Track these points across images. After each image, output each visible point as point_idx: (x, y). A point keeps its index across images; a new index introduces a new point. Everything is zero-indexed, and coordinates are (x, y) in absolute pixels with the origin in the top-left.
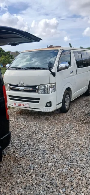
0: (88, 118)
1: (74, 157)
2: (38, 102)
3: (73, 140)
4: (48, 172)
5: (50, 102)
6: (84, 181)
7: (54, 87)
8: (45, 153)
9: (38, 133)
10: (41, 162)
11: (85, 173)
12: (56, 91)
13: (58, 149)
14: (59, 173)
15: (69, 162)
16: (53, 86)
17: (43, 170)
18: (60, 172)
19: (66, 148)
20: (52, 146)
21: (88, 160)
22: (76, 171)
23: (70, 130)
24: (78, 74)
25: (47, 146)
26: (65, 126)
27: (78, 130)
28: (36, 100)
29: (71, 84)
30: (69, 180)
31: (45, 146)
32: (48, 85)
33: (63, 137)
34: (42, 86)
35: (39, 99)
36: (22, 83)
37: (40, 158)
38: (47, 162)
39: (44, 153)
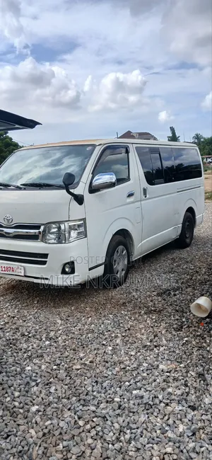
0: (164, 300)
1: (95, 393)
2: (44, 263)
3: (110, 352)
4: (22, 428)
5: (72, 264)
6: (97, 449)
7: (82, 229)
8: (34, 384)
9: (34, 336)
10: (17, 404)
11: (105, 431)
12: (86, 237)
13: (66, 374)
14: (46, 431)
15: (79, 405)
16: (79, 226)
17: (15, 422)
18: (49, 428)
19: (85, 371)
20: (55, 367)
21: (125, 400)
22: (88, 427)
23: (111, 329)
24: (149, 199)
25: (43, 367)
26: (103, 319)
27: (129, 329)
28: (40, 259)
29: (130, 221)
30: (63, 447)
31: (40, 367)
32: (66, 224)
33: (90, 346)
34: (54, 226)
35: (46, 256)
36: (8, 220)
37: (17, 394)
38: (29, 403)
39: (30, 382)
